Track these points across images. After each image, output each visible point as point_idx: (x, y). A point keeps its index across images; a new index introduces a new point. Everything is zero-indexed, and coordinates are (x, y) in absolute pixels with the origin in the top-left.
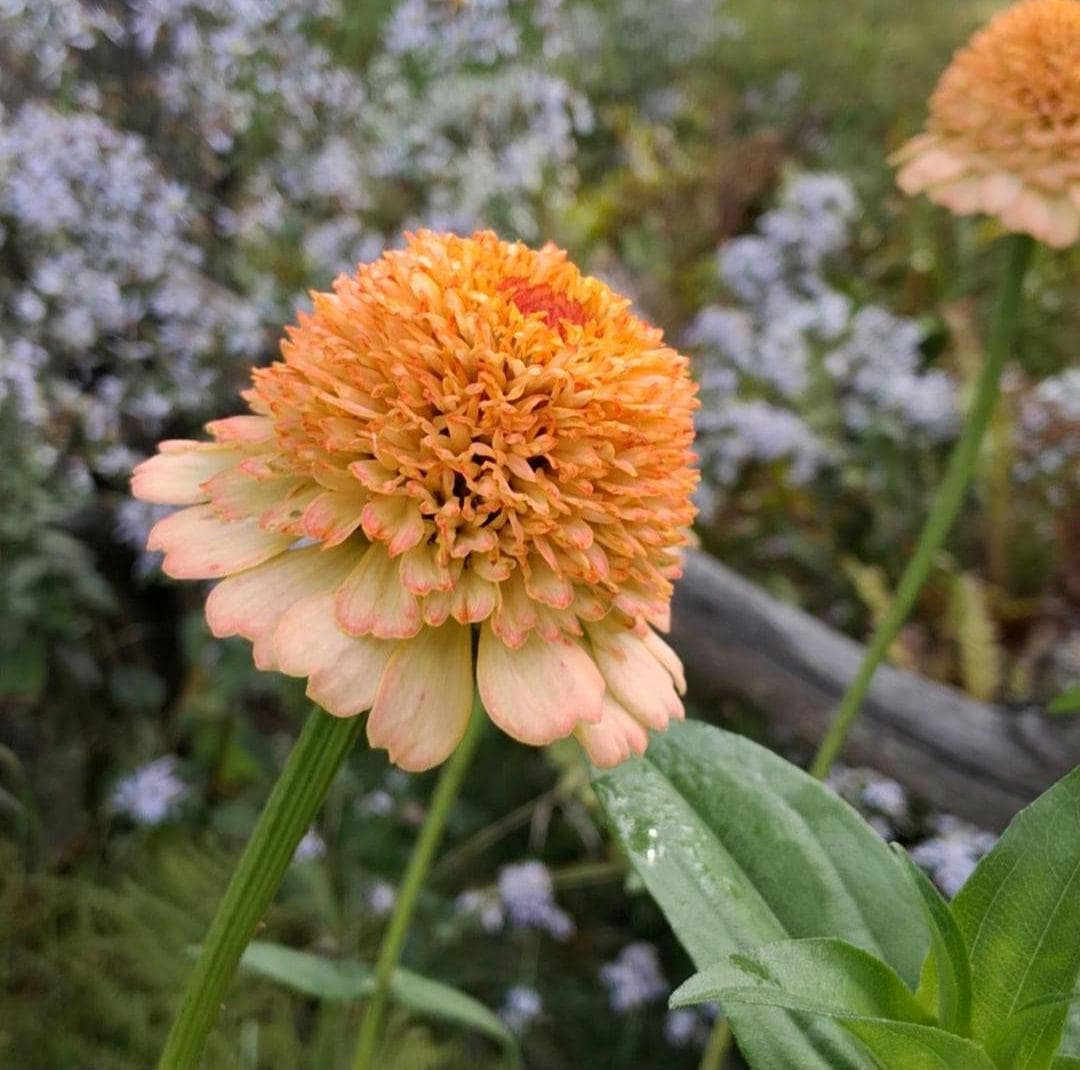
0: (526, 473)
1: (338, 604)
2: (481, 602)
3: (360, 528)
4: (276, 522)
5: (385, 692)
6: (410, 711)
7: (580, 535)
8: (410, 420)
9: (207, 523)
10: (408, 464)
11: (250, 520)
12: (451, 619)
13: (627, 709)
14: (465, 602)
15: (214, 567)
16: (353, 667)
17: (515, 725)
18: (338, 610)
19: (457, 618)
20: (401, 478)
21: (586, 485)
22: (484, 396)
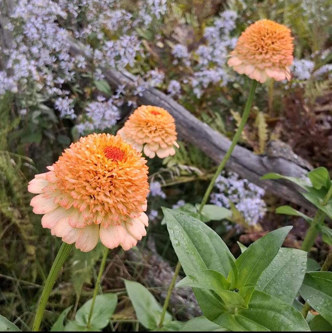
0: (108, 194)
1: (69, 220)
2: (99, 219)
3: (73, 205)
4: (57, 201)
5: (79, 238)
6: (85, 240)
7: (120, 206)
8: (83, 184)
9: (42, 199)
10: (83, 192)
11: (52, 199)
12: (93, 222)
13: (133, 236)
14: (96, 219)
15: (43, 211)
16: (72, 234)
17: (106, 244)
18: (69, 221)
19: (94, 222)
20: (82, 195)
21: (121, 195)
22: (99, 178)
